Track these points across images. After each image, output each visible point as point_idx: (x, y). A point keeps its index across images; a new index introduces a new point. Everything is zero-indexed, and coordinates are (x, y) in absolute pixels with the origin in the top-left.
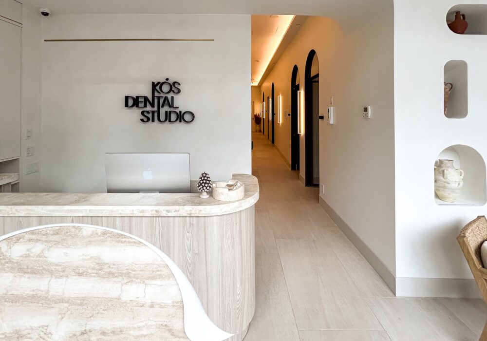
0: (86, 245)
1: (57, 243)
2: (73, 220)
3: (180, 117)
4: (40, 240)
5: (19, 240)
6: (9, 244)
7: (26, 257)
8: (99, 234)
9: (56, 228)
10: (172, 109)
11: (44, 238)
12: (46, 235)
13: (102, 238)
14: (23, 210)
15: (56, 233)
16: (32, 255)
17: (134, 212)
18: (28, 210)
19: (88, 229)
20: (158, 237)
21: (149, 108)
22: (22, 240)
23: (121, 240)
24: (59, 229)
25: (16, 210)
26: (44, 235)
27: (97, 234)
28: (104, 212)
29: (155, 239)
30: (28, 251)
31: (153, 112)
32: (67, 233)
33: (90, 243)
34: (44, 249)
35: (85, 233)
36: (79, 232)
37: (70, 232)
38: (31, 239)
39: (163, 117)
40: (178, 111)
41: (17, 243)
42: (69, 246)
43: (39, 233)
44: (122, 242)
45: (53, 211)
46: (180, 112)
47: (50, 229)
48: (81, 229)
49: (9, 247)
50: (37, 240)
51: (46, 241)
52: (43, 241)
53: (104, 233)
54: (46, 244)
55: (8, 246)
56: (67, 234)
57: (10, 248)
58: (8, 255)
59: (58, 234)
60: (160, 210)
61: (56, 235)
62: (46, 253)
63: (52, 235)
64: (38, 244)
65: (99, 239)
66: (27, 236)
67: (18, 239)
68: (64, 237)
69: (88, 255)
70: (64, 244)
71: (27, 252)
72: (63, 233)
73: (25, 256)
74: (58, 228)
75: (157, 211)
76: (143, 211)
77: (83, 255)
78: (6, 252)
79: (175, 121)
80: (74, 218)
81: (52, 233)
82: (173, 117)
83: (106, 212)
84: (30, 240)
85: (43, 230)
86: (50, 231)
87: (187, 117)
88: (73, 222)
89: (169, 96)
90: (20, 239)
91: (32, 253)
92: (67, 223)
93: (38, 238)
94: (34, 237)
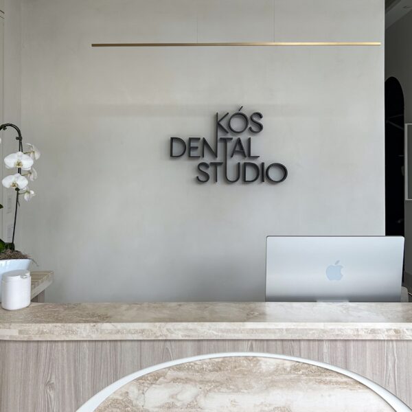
0: (267, 388)
1: (218, 385)
2: (252, 346)
3: (262, 174)
4: (191, 380)
5: (157, 380)
6: (142, 388)
7: (169, 408)
8: (288, 369)
9: (217, 360)
10: (247, 160)
11: (198, 376)
12: (201, 371)
13: (292, 376)
14: (179, 330)
15: (218, 367)
16: (179, 404)
17: (360, 333)
18: (187, 329)
19: (270, 361)
20: (392, 375)
21: (208, 159)
22: (161, 379)
23: (324, 378)
24: (222, 362)
25: (167, 329)
26: (198, 372)
27: (285, 369)
28: (311, 332)
29: (386, 376)
30: (173, 398)
31: (215, 165)
32: (236, 367)
33: (273, 384)
34: (198, 395)
35: (264, 367)
36: (255, 365)
37: (240, 366)
38: (177, 379)
39: (231, 175)
40: (258, 162)
41: (154, 386)
42: (238, 390)
43: (189, 367)
44: (325, 383)
45: (228, 331)
46: (263, 164)
47: (207, 361)
48: (259, 360)
49: (141, 392)
50: (187, 381)
51: (201, 382)
52: (195, 381)
53: (295, 369)
54: (201, 386)
55: (139, 390)
56: (236, 370)
57: (143, 393)
58: (140, 403)
59: (220, 369)
60: (401, 329)
61: (217, 371)
62: (202, 402)
63: (210, 371)
64: (188, 386)
65: (288, 377)
66: (171, 374)
67: (156, 378)
68: (231, 376)
69: (270, 405)
70: (231, 387)
71: (171, 400)
72: (229, 368)
73: (167, 406)
74: (220, 360)
75: (396, 331)
76: (373, 331)
77: (262, 403)
78: (137, 399)
79: (252, 181)
80: (254, 343)
81: (211, 368)
82: (250, 174)
83: (314, 333)
84: (175, 380)
85: (195, 364)
86: (208, 364)
87: (274, 174)
88: (251, 350)
89: (244, 137)
90: (159, 378)
91: (179, 401)
92: (242, 351)
93: (189, 377)
94: (182, 374)
